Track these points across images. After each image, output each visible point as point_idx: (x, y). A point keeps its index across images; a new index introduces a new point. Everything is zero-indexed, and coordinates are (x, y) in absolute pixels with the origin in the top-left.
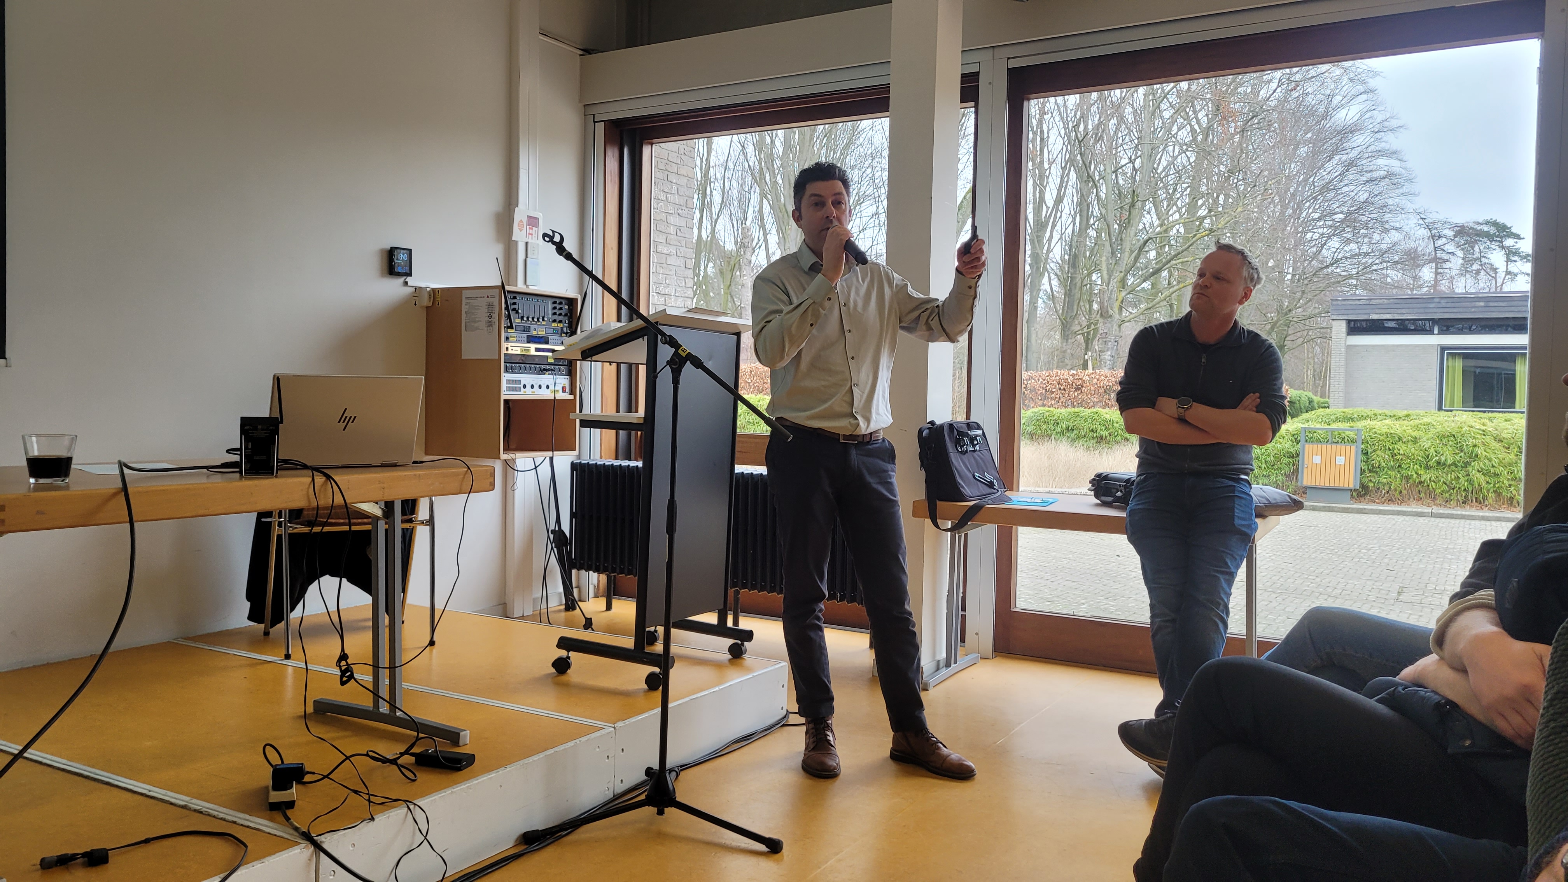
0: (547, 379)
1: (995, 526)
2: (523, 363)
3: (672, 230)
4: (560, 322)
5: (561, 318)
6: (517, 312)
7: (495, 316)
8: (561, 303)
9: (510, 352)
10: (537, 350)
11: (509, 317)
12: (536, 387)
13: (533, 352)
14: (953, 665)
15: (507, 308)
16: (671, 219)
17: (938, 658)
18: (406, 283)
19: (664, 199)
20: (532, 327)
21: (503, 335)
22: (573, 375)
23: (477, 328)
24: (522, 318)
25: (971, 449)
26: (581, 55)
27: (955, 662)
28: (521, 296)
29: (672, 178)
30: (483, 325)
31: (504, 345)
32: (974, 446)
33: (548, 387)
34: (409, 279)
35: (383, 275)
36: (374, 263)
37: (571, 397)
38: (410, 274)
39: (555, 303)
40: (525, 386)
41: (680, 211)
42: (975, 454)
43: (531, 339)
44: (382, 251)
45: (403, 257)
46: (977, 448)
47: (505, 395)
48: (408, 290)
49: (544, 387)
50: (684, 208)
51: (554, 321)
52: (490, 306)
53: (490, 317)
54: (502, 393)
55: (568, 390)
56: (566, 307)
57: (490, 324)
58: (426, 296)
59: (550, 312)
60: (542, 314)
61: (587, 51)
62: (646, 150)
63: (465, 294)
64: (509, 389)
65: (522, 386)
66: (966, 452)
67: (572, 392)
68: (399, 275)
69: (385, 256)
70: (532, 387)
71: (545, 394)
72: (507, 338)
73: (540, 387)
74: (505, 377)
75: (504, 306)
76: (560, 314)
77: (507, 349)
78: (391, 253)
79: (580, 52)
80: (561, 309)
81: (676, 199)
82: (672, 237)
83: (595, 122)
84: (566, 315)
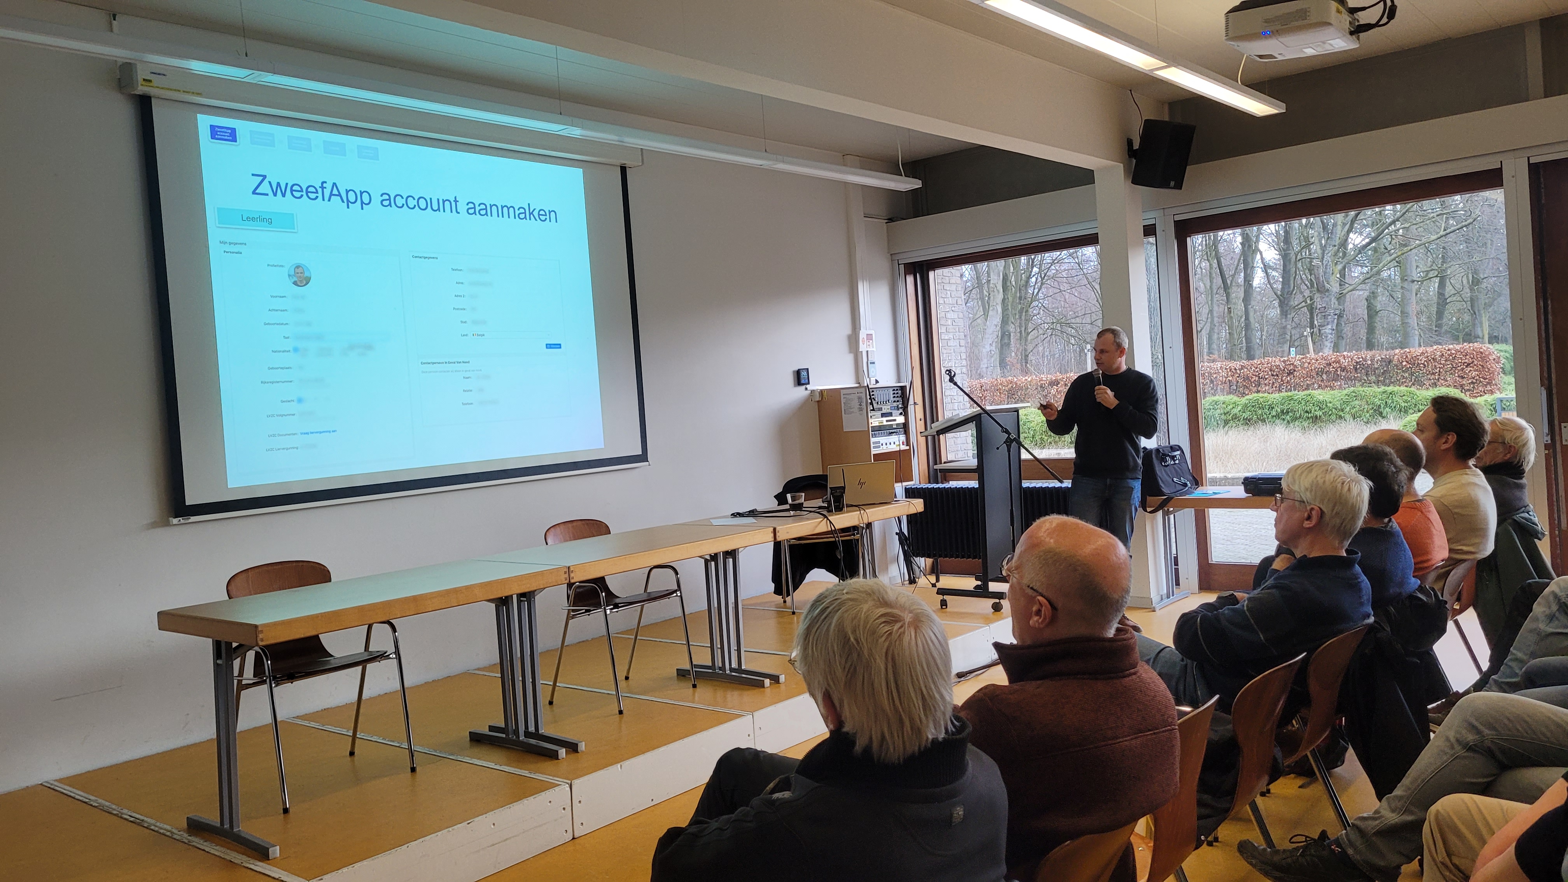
0: (894, 438)
1: (1193, 510)
2: (879, 429)
3: (949, 322)
4: (898, 401)
5: (898, 399)
6: (875, 400)
7: (864, 404)
8: (897, 390)
9: (873, 425)
10: (887, 421)
11: (871, 403)
12: (888, 444)
13: (885, 423)
14: (1171, 597)
15: (870, 399)
16: (948, 315)
17: (1161, 593)
18: (806, 389)
19: (943, 302)
20: (883, 407)
21: (870, 415)
22: (908, 434)
23: (852, 412)
24: (878, 403)
25: (1172, 462)
26: (886, 223)
27: (1173, 595)
28: (876, 389)
29: (947, 287)
30: (856, 409)
31: (870, 421)
32: (1174, 461)
33: (894, 443)
34: (808, 386)
35: (795, 386)
36: (790, 379)
37: (908, 448)
38: (809, 383)
39: (894, 390)
40: (882, 445)
41: (953, 309)
42: (1175, 466)
43: (883, 415)
44: (794, 371)
45: (804, 374)
46: (1177, 462)
47: (874, 451)
48: (808, 392)
49: (892, 443)
50: (956, 305)
51: (895, 401)
52: (859, 398)
53: (860, 405)
54: (872, 449)
55: (905, 443)
56: (900, 391)
57: (861, 410)
58: (818, 394)
59: (892, 396)
60: (888, 399)
61: (891, 220)
62: (931, 274)
63: (843, 392)
64: (874, 447)
65: (881, 444)
66: (1168, 465)
67: (908, 444)
68: (803, 384)
69: (796, 374)
70: (886, 444)
71: (894, 448)
72: (871, 417)
73: (890, 444)
74: (873, 440)
75: (868, 397)
76: (898, 397)
77: (872, 423)
78: (798, 373)
79: (886, 221)
80: (897, 393)
81: (950, 301)
82: (950, 327)
83: (899, 264)
84: (901, 396)
